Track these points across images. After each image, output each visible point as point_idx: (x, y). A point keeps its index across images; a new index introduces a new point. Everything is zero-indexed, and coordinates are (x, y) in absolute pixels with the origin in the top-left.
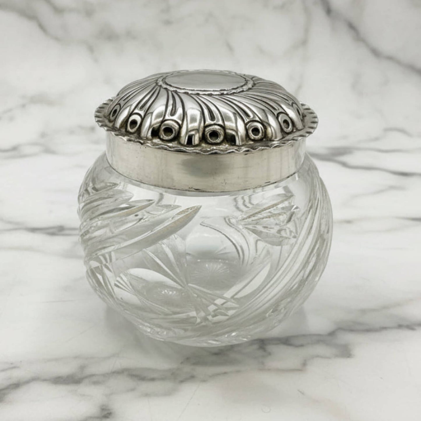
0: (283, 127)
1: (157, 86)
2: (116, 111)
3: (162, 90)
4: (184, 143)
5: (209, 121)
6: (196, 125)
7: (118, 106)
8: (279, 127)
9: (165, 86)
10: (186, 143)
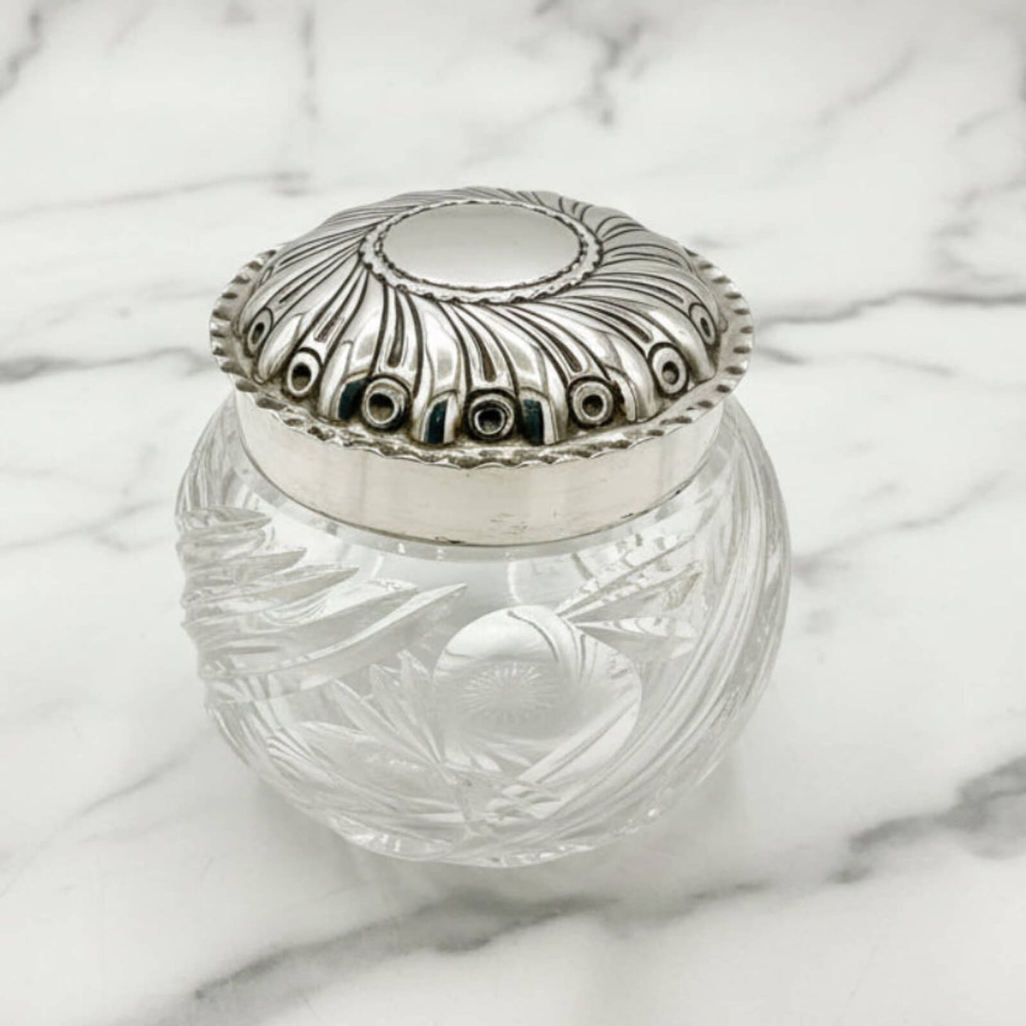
0: (662, 382)
1: (360, 269)
2: (260, 327)
3: (372, 278)
4: (420, 437)
5: (479, 382)
6: (447, 381)
7: (266, 314)
8: (651, 384)
9: (379, 268)
10: (422, 439)
